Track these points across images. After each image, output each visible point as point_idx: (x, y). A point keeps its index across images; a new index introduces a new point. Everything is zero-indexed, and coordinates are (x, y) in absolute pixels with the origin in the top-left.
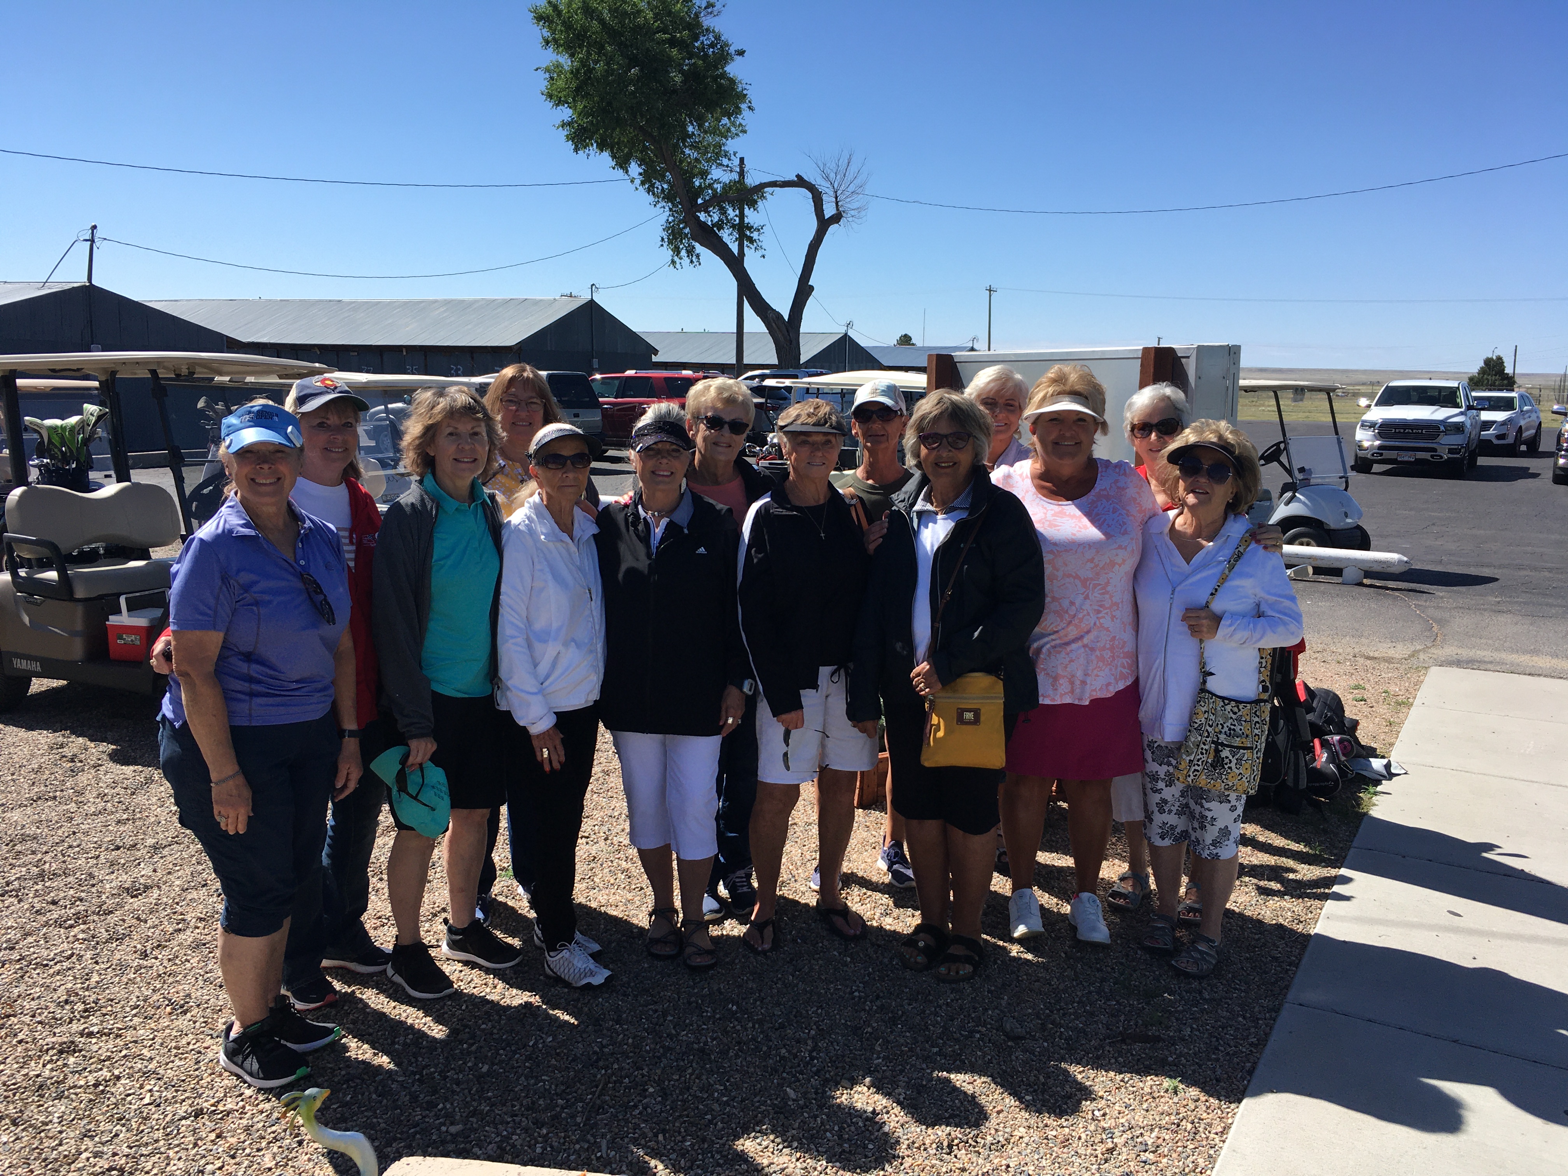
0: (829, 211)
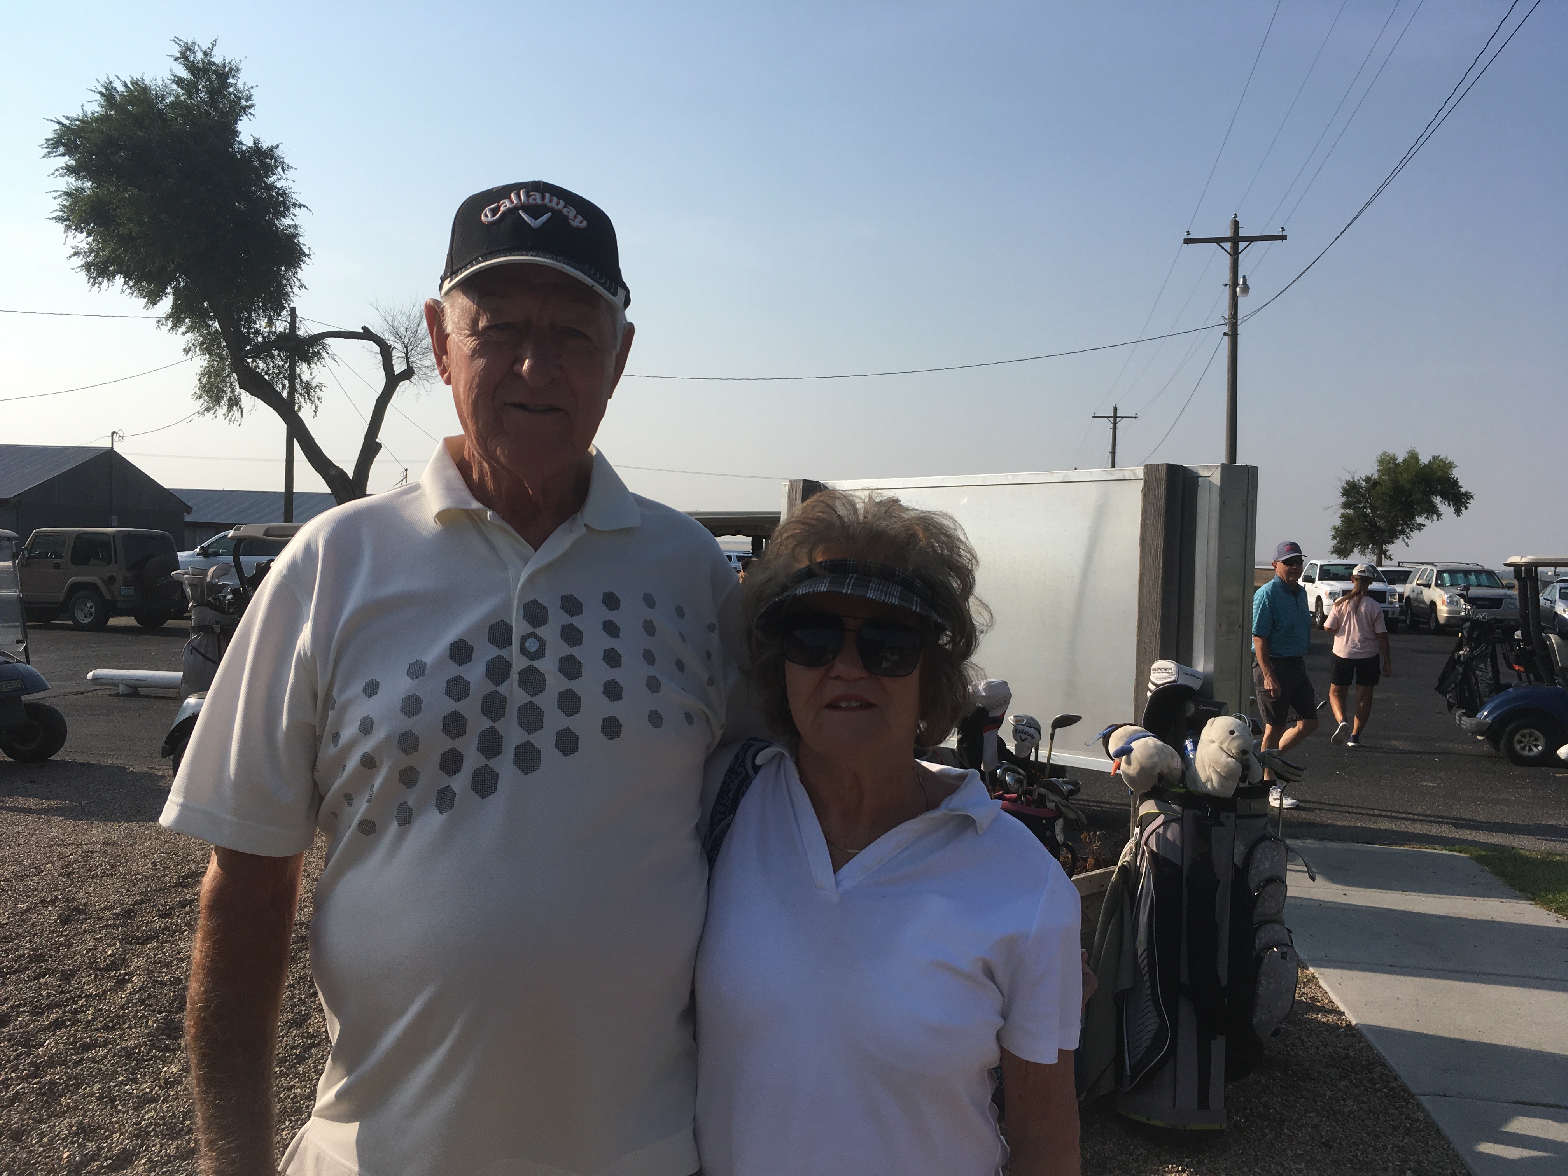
0: (399, 367)
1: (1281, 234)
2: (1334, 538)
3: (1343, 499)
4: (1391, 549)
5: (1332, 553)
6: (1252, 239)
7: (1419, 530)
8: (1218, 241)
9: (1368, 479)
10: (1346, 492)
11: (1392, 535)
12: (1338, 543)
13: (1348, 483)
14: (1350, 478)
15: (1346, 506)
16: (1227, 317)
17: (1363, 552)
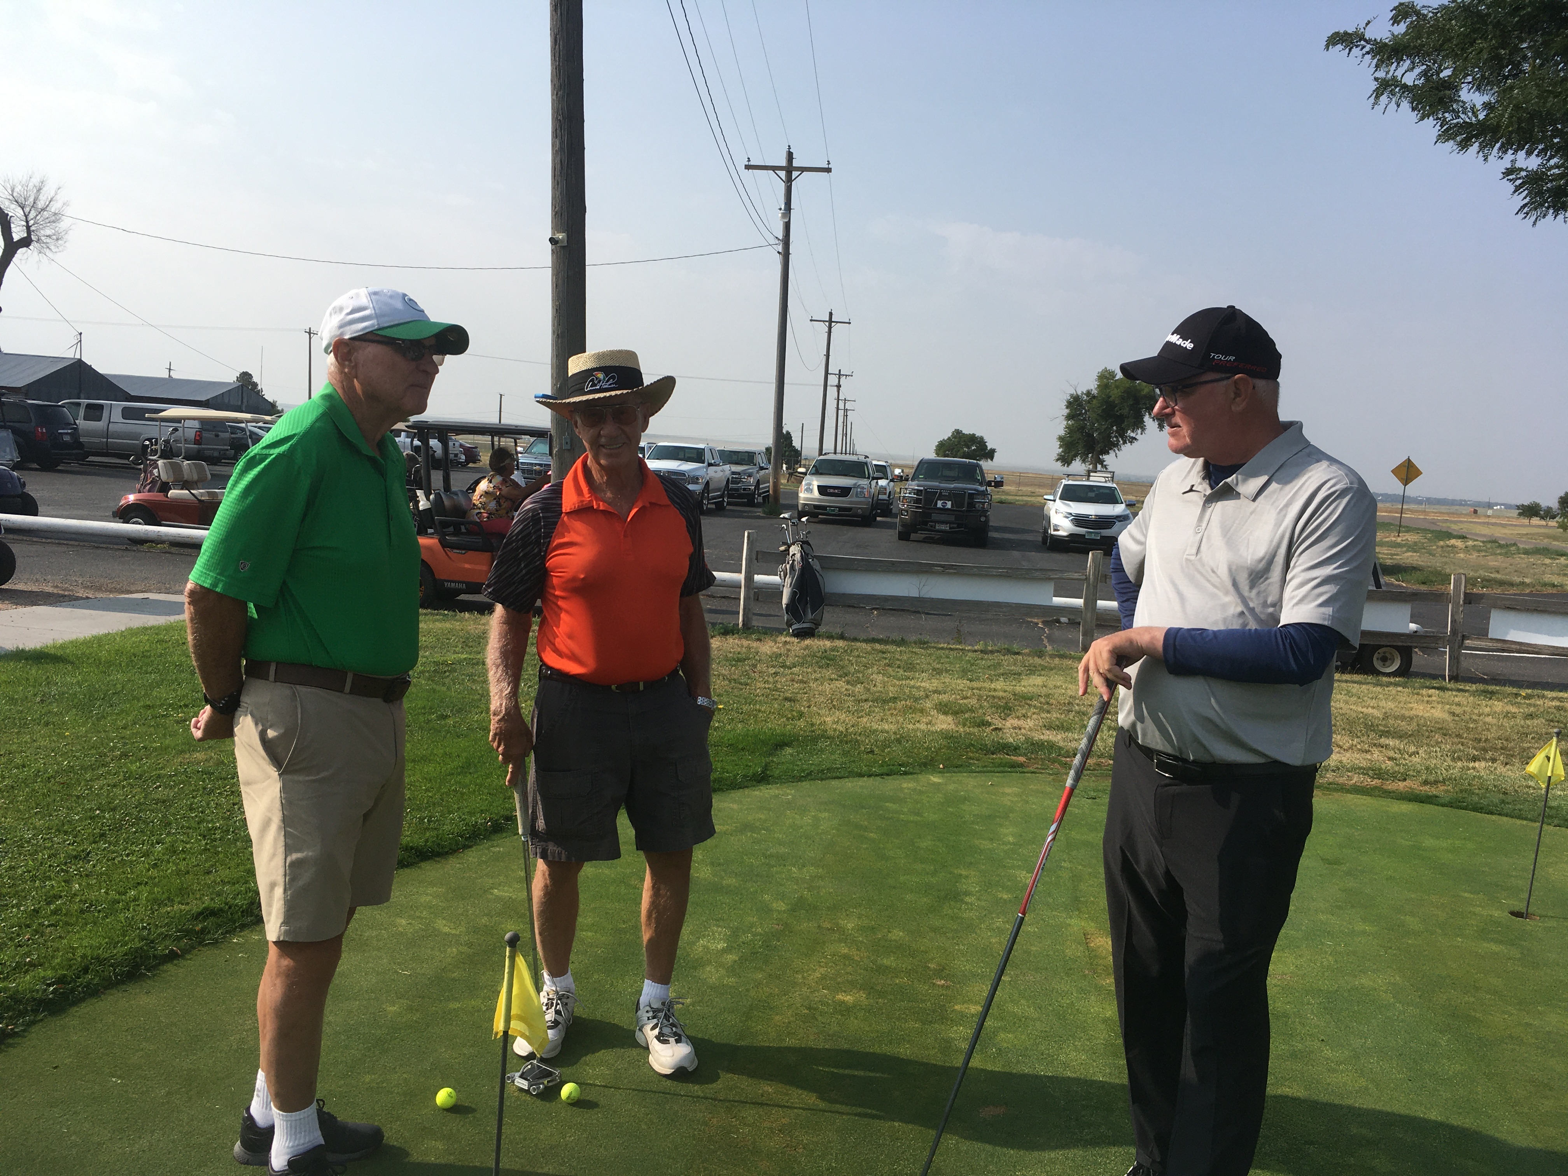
0: (18, 233)
1: (827, 166)
2: (1061, 446)
3: (1068, 411)
4: (1109, 459)
5: (1057, 460)
6: (803, 170)
7: (1131, 442)
8: (774, 168)
9: (1088, 393)
10: (1069, 405)
11: (1109, 446)
12: (1062, 452)
13: (1072, 395)
14: (1073, 392)
15: (1069, 417)
16: (781, 238)
17: (1084, 461)
